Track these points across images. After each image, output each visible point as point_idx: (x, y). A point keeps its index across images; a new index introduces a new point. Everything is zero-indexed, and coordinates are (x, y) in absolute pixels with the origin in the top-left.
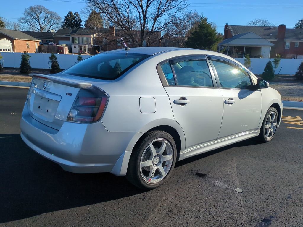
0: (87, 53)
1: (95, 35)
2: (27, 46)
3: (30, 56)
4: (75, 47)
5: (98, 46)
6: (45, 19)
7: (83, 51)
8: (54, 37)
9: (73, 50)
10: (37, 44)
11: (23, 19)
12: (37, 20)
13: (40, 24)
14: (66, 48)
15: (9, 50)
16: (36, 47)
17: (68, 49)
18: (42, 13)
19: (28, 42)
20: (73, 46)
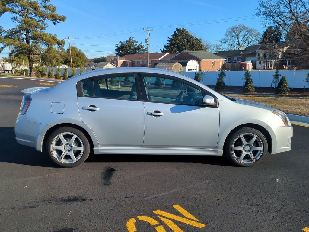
0: (273, 68)
1: (286, 49)
2: (212, 65)
3: (204, 74)
4: (260, 63)
5: (286, 60)
6: (244, 37)
7: (269, 67)
8: (242, 54)
9: (258, 65)
10: (222, 62)
11: (224, 40)
12: (236, 39)
13: (238, 42)
14: (249, 64)
15: (195, 70)
16: (221, 66)
17: (251, 65)
18: (242, 32)
19: (213, 61)
20: (258, 62)
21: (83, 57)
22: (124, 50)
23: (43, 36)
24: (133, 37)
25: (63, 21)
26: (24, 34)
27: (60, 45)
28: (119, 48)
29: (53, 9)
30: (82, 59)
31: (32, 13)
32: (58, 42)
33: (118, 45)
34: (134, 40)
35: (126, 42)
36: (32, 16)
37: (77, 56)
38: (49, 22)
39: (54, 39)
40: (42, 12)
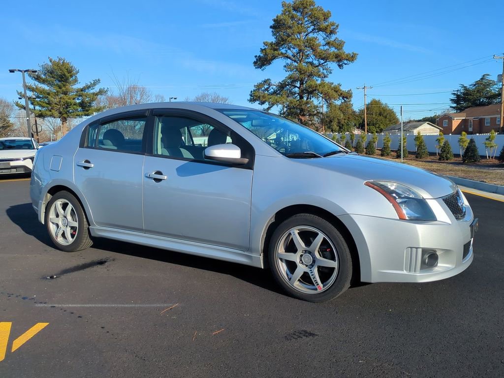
21: (390, 116)
22: (469, 100)
23: (319, 86)
24: (488, 75)
25: (353, 60)
26: (297, 87)
27: (346, 99)
28: (458, 96)
29: (339, 45)
30: (387, 120)
31: (312, 56)
32: (341, 94)
33: (457, 91)
34: (491, 81)
35: (475, 85)
36: (310, 60)
37: (380, 114)
38: (332, 65)
39: (336, 90)
40: (322, 52)
